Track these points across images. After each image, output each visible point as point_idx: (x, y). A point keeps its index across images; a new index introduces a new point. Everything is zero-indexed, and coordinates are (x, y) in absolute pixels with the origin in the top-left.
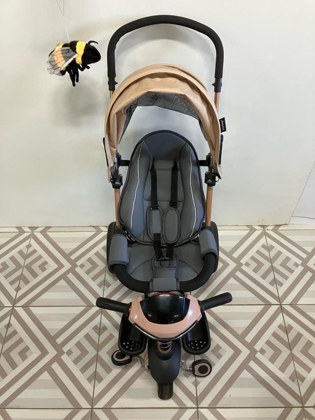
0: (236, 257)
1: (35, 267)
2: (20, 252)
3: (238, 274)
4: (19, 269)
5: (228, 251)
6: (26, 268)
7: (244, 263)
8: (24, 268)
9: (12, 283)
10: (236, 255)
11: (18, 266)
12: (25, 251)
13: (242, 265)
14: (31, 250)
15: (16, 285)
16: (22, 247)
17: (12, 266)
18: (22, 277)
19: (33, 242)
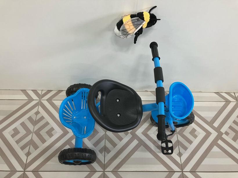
0: (216, 127)
1: (43, 133)
2: (30, 119)
3: (220, 142)
4: (29, 135)
5: (209, 120)
6: (35, 133)
7: (224, 132)
8: (34, 133)
9: (22, 148)
10: (216, 124)
11: (28, 132)
12: (34, 118)
13: (222, 134)
14: (39, 116)
15: (26, 150)
16: (31, 113)
17: (23, 132)
18: (32, 143)
19: (41, 109)
